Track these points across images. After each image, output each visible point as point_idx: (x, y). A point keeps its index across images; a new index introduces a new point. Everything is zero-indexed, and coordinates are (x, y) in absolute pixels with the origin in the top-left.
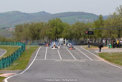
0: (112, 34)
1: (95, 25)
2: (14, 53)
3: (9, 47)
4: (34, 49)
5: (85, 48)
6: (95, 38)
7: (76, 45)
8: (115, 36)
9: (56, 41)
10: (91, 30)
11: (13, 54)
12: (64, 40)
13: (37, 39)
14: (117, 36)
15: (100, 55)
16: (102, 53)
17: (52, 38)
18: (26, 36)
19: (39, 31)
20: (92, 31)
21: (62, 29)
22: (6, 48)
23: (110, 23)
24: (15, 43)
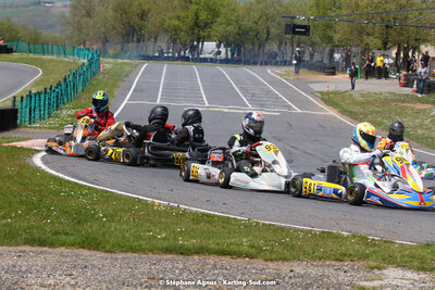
0: (365, 37)
1: (314, 9)
2: (65, 80)
3: (51, 61)
4: (127, 69)
5: (281, 76)
6: (313, 44)
7: (255, 63)
8: (374, 41)
9: (193, 49)
10: (301, 19)
11: (62, 80)
12: (218, 46)
13: (135, 39)
14: (379, 43)
15: (326, 97)
16: (332, 93)
17: (182, 41)
18: (103, 30)
19: (143, 15)
20: (306, 23)
21: (215, 14)
22: (42, 64)
23: (361, 4)
24: (69, 49)
